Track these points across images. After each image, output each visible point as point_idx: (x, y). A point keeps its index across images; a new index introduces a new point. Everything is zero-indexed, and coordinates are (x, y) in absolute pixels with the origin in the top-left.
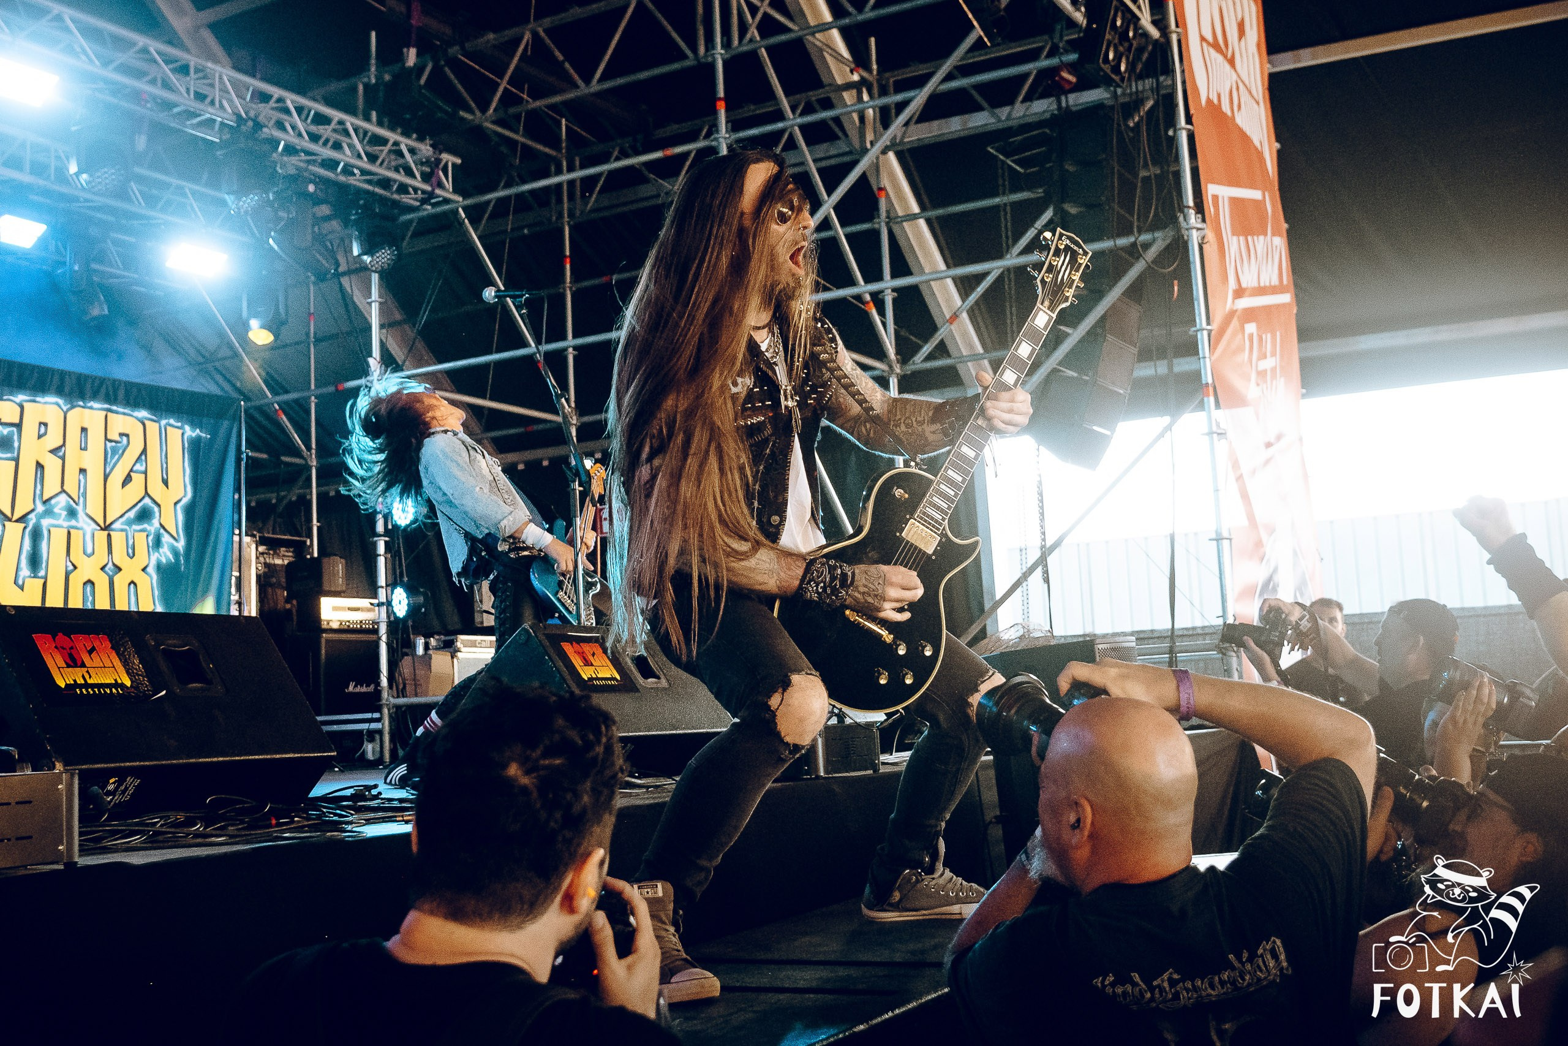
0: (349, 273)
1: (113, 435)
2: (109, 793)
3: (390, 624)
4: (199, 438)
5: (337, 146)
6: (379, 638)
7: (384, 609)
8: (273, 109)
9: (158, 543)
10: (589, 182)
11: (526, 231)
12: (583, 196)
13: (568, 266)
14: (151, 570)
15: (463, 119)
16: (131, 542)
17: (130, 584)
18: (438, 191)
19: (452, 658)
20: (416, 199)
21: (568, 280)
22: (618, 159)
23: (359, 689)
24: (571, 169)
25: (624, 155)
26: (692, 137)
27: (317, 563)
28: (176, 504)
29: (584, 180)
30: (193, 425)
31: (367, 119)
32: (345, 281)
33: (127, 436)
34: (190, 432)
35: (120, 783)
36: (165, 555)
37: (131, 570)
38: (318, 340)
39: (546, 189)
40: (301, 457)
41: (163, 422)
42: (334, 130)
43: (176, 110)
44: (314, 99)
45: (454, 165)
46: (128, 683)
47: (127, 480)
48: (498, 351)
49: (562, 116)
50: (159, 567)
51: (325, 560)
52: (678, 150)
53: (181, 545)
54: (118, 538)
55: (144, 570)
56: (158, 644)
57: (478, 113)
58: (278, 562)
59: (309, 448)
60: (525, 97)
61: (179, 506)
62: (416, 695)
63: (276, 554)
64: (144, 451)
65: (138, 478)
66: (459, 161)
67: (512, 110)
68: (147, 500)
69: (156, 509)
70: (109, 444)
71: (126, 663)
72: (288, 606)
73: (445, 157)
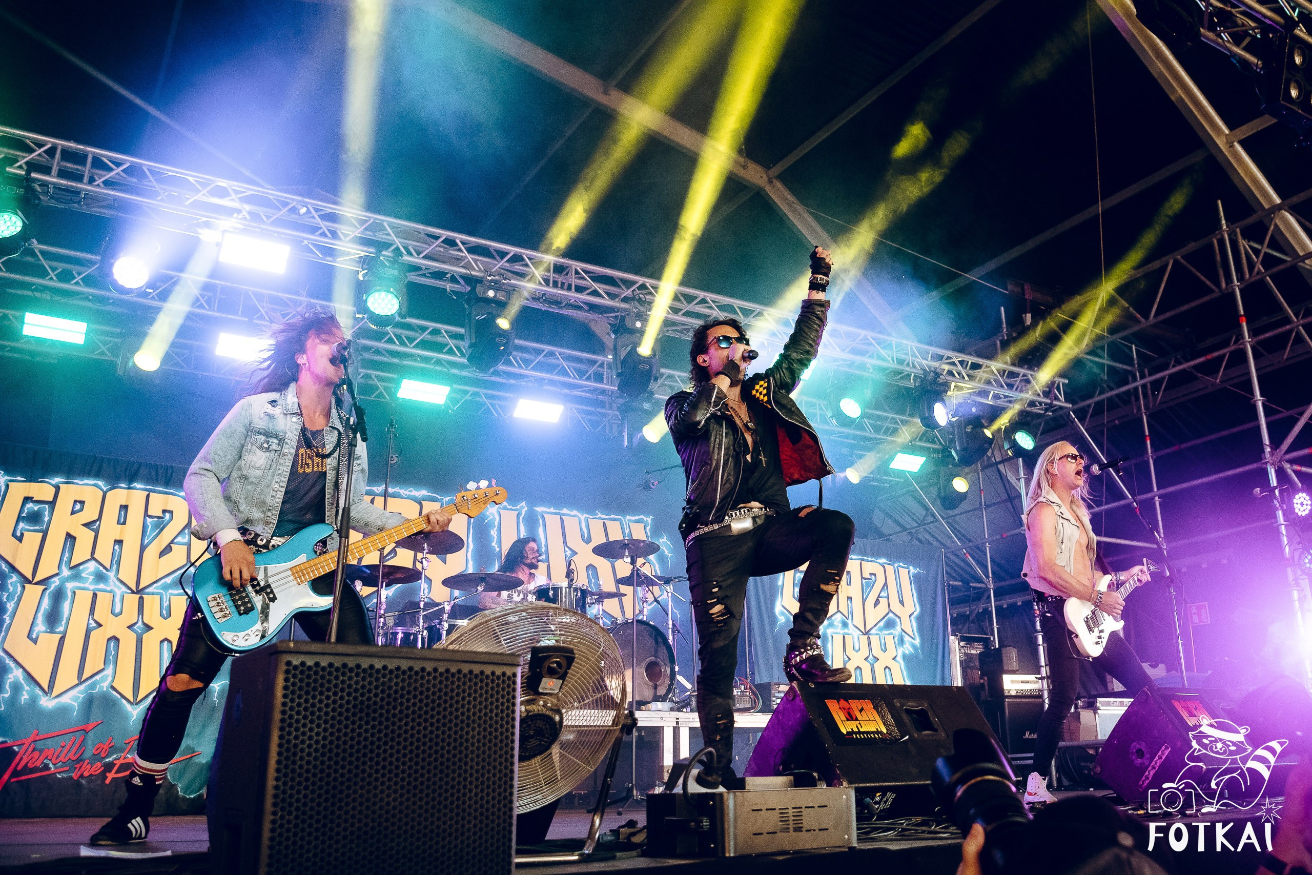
0: (1003, 462)
1: (867, 575)
2: (876, 803)
4: (919, 574)
5: (987, 382)
6: (1044, 701)
8: (944, 363)
9: (902, 641)
10: (1156, 384)
11: (1117, 422)
12: (1153, 394)
13: (1148, 442)
14: (899, 658)
16: (883, 642)
17: (885, 668)
18: (1055, 403)
19: (1095, 714)
20: (1042, 409)
21: (1150, 451)
22: (1174, 366)
23: (1032, 736)
24: (1142, 377)
25: (1178, 363)
26: (1226, 344)
27: (998, 651)
28: (910, 616)
29: (1152, 383)
30: (915, 567)
32: (1001, 467)
33: (875, 575)
34: (913, 570)
35: (883, 796)
36: (908, 649)
37: (885, 659)
38: (987, 506)
39: (1128, 391)
40: (983, 583)
41: (896, 565)
42: (985, 372)
43: (886, 372)
44: (970, 354)
45: (1063, 384)
46: (885, 731)
47: (877, 603)
48: (1107, 503)
49: (1132, 344)
50: (904, 657)
51: (1004, 650)
52: (1216, 354)
53: (917, 642)
54: (874, 640)
55: (894, 659)
56: (902, 705)
57: (1076, 349)
58: (973, 652)
59: (987, 577)
60: (1106, 334)
61: (912, 617)
62: (1071, 741)
63: (972, 647)
64: (886, 584)
65: (883, 601)
66: (1067, 381)
67: (1098, 344)
68: (891, 615)
69: (898, 620)
70: (864, 581)
71: (883, 718)
72: (982, 681)
73: (1056, 380)
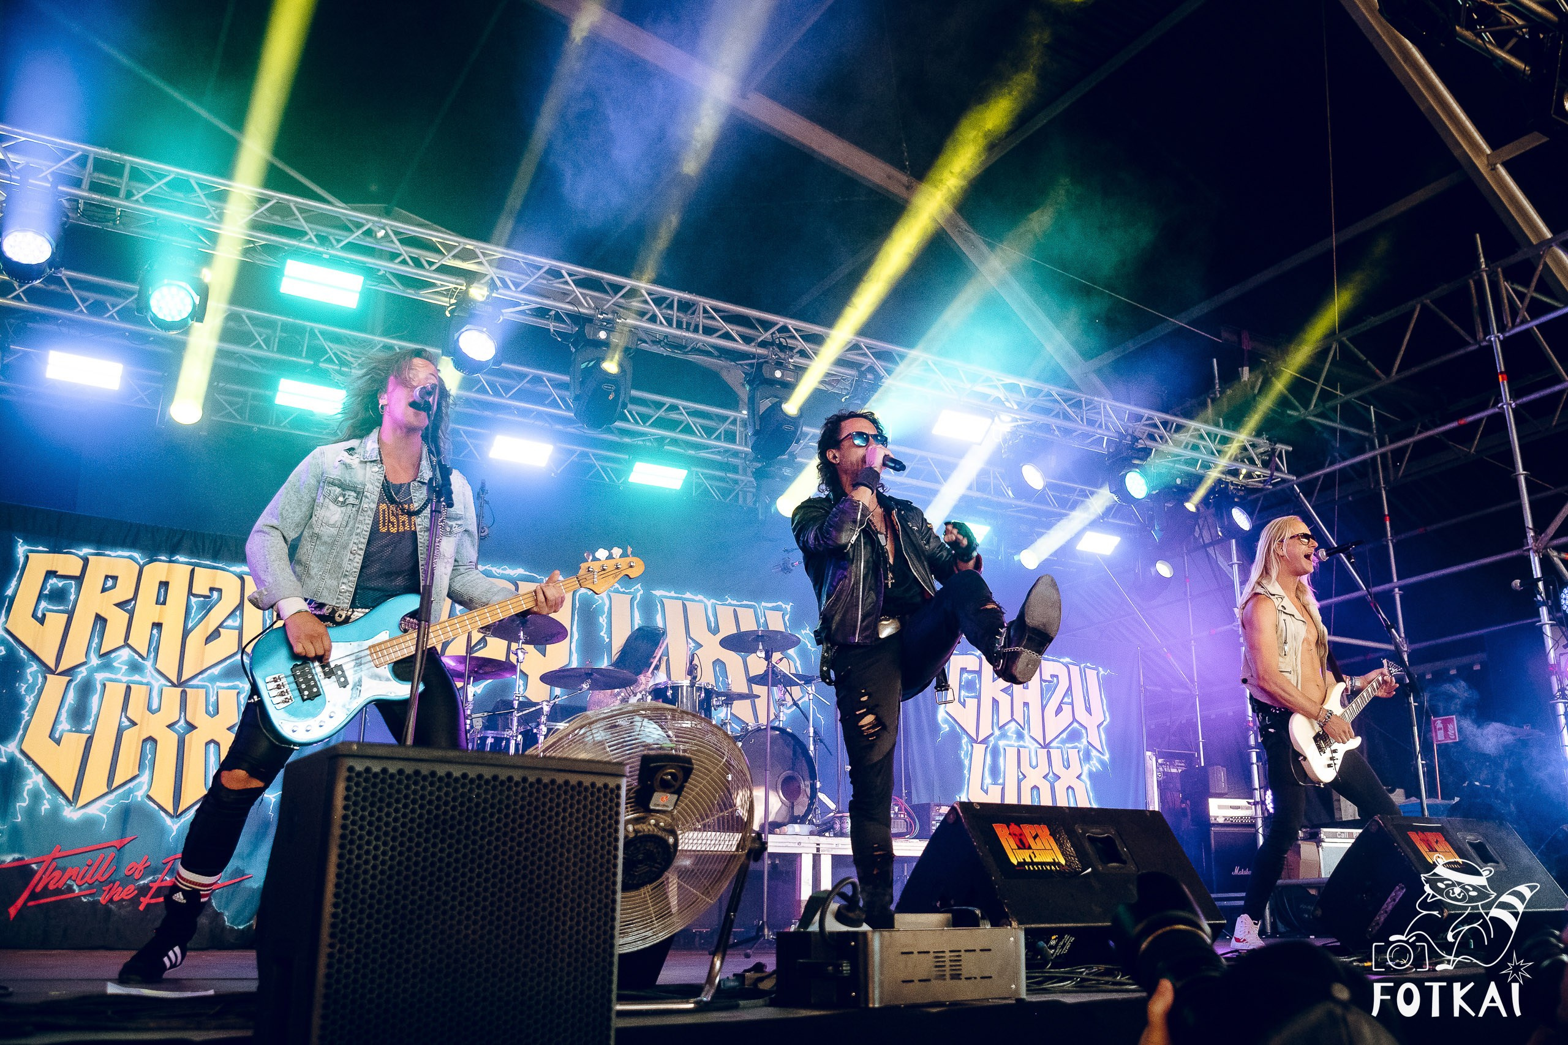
0: (1211, 544)
1: (1047, 676)
2: (1051, 947)
3: (1264, 819)
4: (1109, 676)
5: (1195, 448)
6: (1257, 831)
7: (1259, 807)
8: (1144, 425)
9: (1087, 757)
10: (1398, 454)
11: (1350, 498)
12: (1394, 465)
13: (1388, 523)
14: (1084, 777)
15: (1290, 416)
16: (1065, 757)
17: (1068, 789)
18: (1277, 474)
19: (1318, 847)
20: (1260, 483)
21: (1389, 535)
22: (1420, 432)
23: (1242, 873)
24: (1382, 445)
25: (1426, 428)
26: (1483, 406)
27: (1204, 771)
28: (1099, 726)
29: (1393, 452)
30: (1105, 668)
31: (1217, 425)
32: (1211, 550)
33: (1057, 676)
34: (1102, 672)
35: (1059, 939)
36: (1095, 765)
37: (1068, 778)
38: (1193, 597)
39: (1364, 462)
40: (1187, 688)
41: (1082, 665)
42: (1192, 436)
43: (1075, 434)
44: (1175, 415)
45: (1286, 452)
46: (1063, 862)
47: (1059, 710)
48: (1337, 595)
49: (1370, 405)
50: (1091, 775)
51: (1210, 770)
52: (1471, 418)
53: (1106, 757)
54: (1055, 754)
55: (1078, 777)
56: (1084, 832)
57: (1302, 410)
58: (1174, 770)
59: (1192, 682)
60: (1338, 393)
61: (1101, 728)
62: (1290, 878)
63: (1172, 765)
64: (1070, 688)
65: (1067, 709)
66: (1290, 449)
67: (1329, 404)
68: (1075, 725)
69: (1084, 731)
70: (1044, 684)
72: (1184, 805)
73: (1279, 446)
